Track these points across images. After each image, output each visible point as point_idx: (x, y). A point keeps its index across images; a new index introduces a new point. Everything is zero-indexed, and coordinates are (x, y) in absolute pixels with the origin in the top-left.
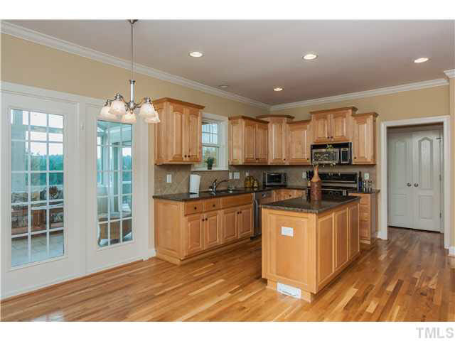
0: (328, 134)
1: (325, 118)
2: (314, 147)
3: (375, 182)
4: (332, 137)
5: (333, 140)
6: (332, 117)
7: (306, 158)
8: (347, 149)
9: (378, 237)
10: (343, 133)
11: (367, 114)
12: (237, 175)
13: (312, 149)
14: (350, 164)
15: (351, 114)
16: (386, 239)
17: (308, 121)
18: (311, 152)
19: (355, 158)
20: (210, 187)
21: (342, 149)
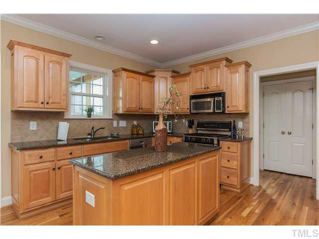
0: (205, 85)
1: (202, 70)
2: (192, 97)
3: (248, 130)
4: (208, 88)
5: (208, 90)
6: (208, 69)
7: (187, 108)
8: (221, 98)
9: (250, 183)
10: (217, 84)
11: (240, 64)
12: (123, 123)
13: (190, 100)
14: (223, 113)
15: (225, 64)
16: (258, 185)
17: (188, 74)
18: (190, 102)
19: (228, 107)
20: (89, 134)
21: (216, 99)
